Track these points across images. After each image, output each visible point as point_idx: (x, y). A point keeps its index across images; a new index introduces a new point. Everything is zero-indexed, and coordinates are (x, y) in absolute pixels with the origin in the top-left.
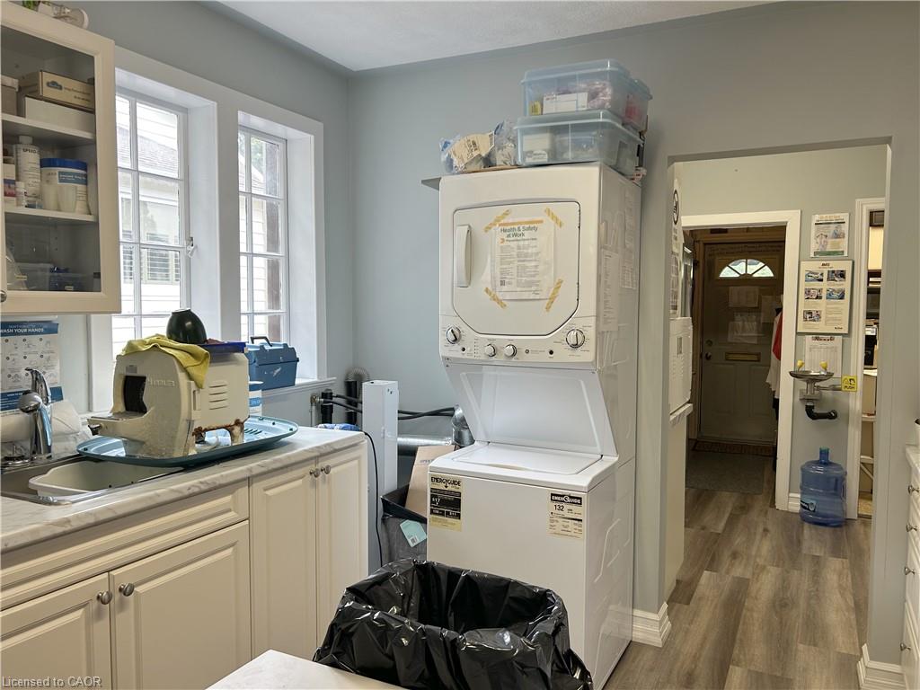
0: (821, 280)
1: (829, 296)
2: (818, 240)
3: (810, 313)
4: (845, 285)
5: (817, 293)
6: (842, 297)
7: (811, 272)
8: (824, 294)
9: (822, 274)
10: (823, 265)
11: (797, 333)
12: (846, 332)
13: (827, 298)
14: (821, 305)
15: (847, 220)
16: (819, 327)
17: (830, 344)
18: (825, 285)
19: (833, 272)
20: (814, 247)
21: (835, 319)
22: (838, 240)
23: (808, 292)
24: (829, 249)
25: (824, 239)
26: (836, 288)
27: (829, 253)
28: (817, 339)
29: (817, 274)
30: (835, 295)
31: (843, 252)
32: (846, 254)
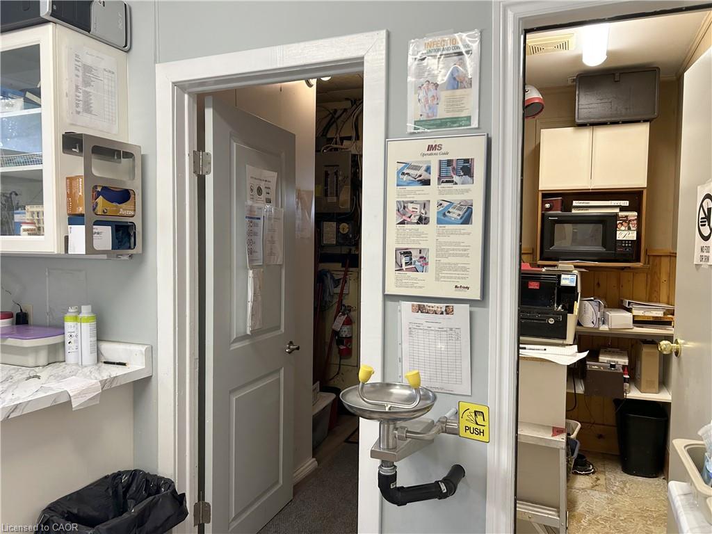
0: (426, 182)
1: (443, 218)
2: (422, 94)
3: (407, 253)
4: (472, 191)
5: (419, 210)
6: (467, 220)
7: (408, 165)
8: (433, 214)
9: (428, 169)
10: (430, 148)
11: (387, 297)
12: (478, 297)
13: (439, 222)
14: (427, 237)
15: (475, 46)
16: (427, 284)
17: (444, 320)
18: (434, 193)
19: (449, 162)
20: (414, 109)
21: (454, 267)
22: (459, 92)
23: (402, 208)
24: (442, 113)
25: (432, 92)
26: (456, 198)
27: (442, 123)
28: (421, 309)
29: (417, 168)
30: (455, 214)
31: (469, 118)
32: (475, 124)
